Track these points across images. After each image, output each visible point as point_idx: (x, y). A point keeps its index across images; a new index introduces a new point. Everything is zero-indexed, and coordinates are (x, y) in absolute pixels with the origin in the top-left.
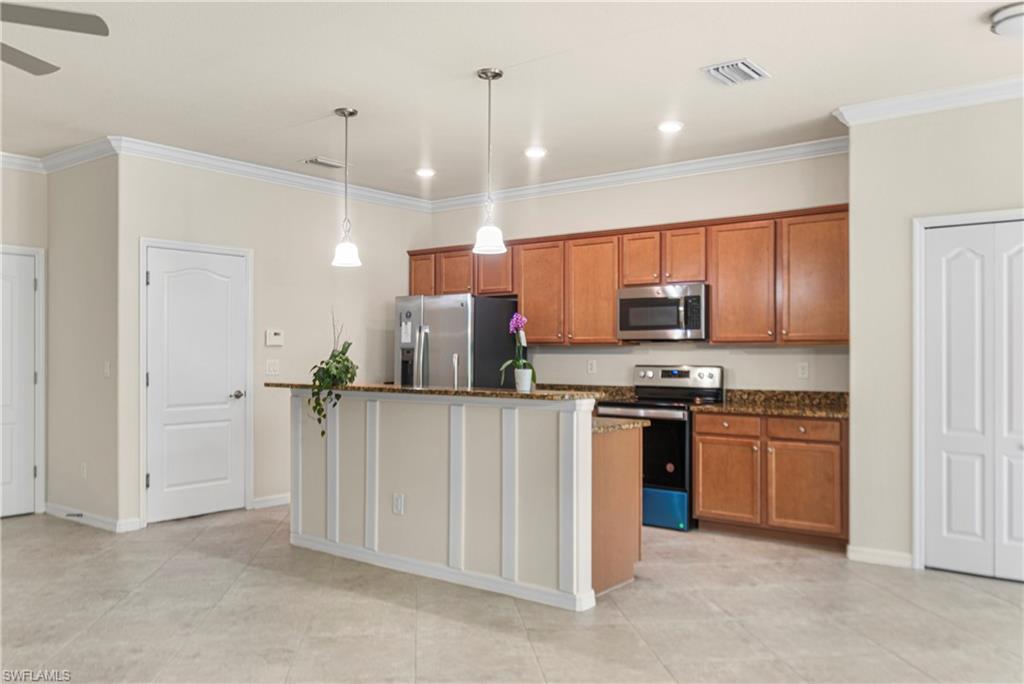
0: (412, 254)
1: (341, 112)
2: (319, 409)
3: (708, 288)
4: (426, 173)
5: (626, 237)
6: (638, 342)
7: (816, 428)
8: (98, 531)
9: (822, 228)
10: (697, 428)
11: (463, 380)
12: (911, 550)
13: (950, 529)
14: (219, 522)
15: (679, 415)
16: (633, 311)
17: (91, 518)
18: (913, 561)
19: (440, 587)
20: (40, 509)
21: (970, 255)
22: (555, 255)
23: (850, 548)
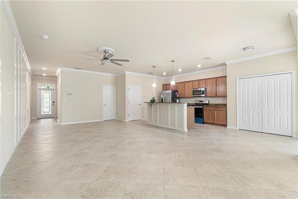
0: (163, 85)
1: (153, 67)
2: (151, 105)
3: (206, 89)
4: (165, 74)
5: (194, 82)
6: (196, 97)
7: (222, 109)
8: (123, 122)
9: (223, 79)
10: (204, 109)
11: (170, 101)
12: (237, 127)
13: (243, 124)
14: (139, 121)
15: (201, 107)
16: (195, 92)
17: (122, 120)
18: (237, 128)
19: (167, 128)
20: (116, 119)
21: (245, 83)
22: (183, 85)
23: (227, 126)
